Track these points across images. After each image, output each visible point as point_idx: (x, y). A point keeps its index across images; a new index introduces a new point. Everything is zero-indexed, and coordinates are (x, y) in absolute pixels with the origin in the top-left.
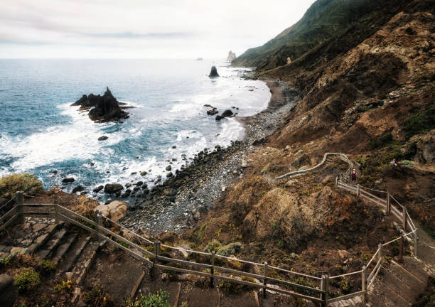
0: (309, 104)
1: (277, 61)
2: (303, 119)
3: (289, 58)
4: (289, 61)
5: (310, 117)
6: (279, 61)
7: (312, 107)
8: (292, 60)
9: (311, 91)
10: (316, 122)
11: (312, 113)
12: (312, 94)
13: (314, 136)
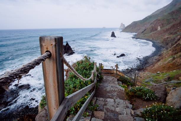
0: (174, 52)
1: (151, 29)
2: (169, 59)
3: (159, 27)
4: (159, 28)
5: (174, 58)
6: (153, 29)
7: (176, 54)
8: (161, 28)
9: (175, 46)
10: (178, 61)
11: (175, 57)
12: (175, 47)
13: (175, 68)
